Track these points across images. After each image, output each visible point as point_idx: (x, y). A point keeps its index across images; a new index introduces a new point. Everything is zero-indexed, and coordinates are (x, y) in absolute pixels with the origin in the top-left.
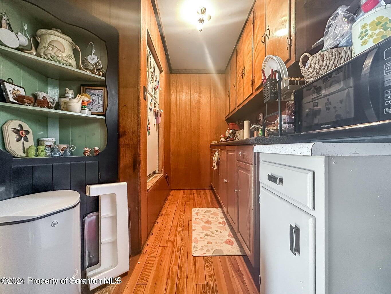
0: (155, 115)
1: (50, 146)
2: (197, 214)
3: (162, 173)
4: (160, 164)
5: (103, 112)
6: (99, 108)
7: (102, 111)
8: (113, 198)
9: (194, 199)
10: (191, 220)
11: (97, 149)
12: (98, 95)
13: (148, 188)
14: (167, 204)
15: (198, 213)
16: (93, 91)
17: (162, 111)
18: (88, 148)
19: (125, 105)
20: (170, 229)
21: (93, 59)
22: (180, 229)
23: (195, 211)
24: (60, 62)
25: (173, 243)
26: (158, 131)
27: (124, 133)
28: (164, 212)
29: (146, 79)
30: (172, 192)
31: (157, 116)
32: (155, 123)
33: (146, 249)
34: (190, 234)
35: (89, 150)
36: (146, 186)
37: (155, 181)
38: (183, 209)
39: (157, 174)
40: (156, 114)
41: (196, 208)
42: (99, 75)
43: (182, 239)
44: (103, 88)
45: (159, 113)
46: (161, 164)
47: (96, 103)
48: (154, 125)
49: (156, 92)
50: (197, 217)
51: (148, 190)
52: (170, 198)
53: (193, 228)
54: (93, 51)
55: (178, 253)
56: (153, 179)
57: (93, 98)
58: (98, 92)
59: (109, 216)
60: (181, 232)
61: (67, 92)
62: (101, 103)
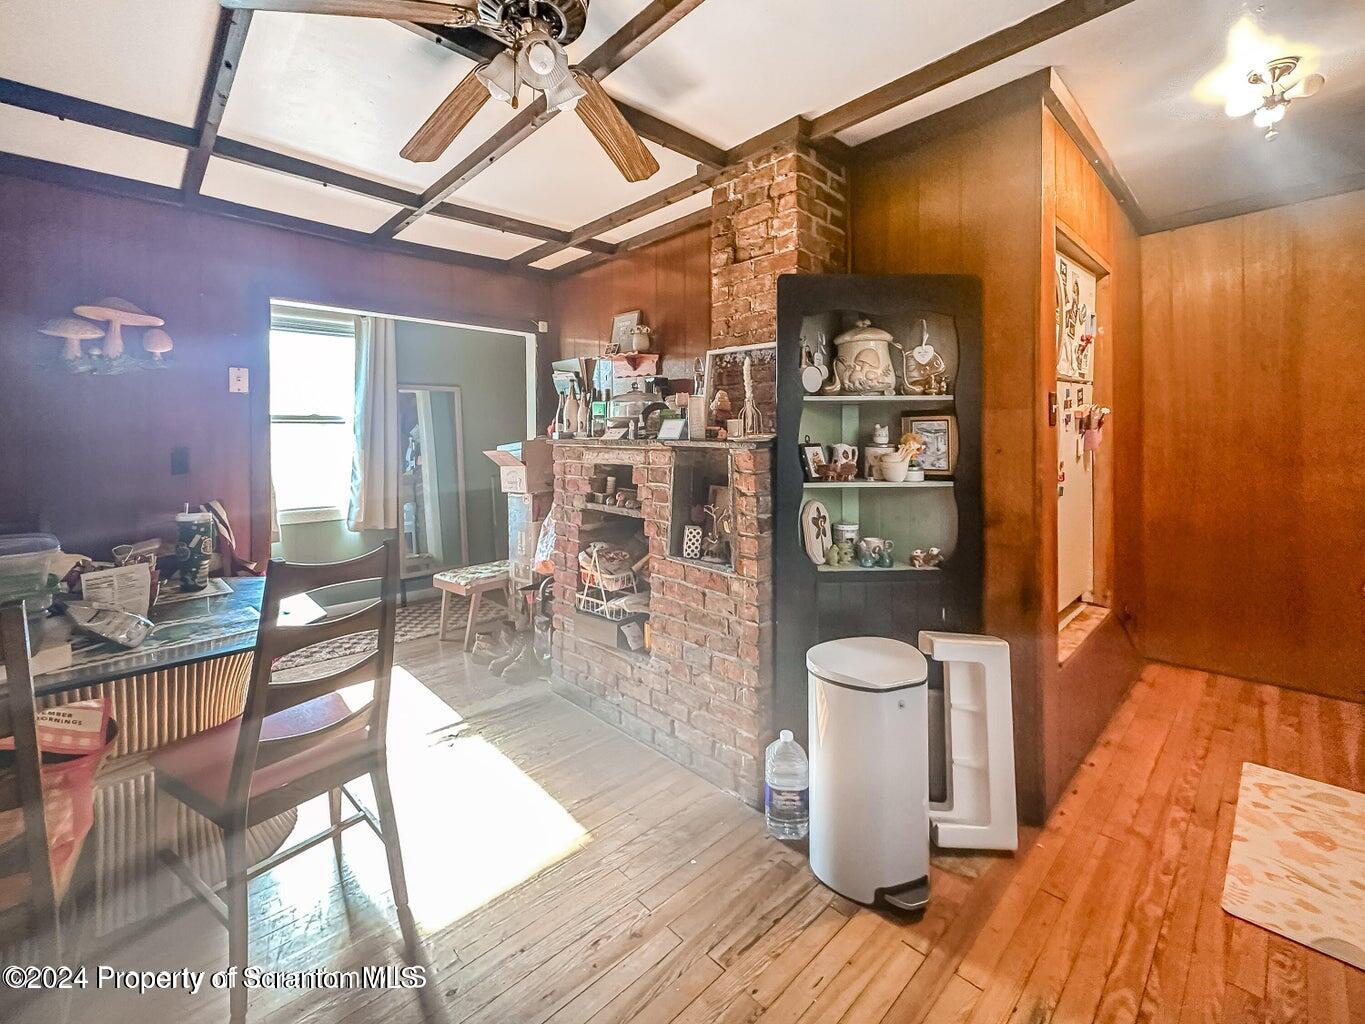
0: (1081, 427)
1: (851, 540)
2: (1265, 789)
3: (1109, 602)
4: (1097, 573)
5: (948, 470)
6: (939, 460)
7: (946, 468)
8: (976, 674)
9: (1260, 723)
10: (1234, 802)
11: (935, 551)
12: (937, 431)
13: (1061, 659)
14: (1127, 713)
15: (1270, 788)
16: (925, 425)
17: (1106, 411)
18: (919, 551)
19: (999, 451)
20: (1140, 801)
21: (924, 353)
22: (1177, 813)
23: (1254, 776)
24: (872, 390)
25: (1149, 844)
26: (1090, 469)
27: (998, 521)
28: (1113, 735)
29: (1054, 349)
30: (1152, 672)
31: (1088, 427)
32: (1081, 452)
33: (1055, 822)
34: (1221, 844)
35: (922, 556)
36: (1055, 651)
37: (1082, 636)
38: (1201, 752)
39: (1089, 604)
40: (1084, 425)
41: (1265, 764)
42: (940, 393)
43: (1184, 847)
44: (948, 417)
45: (1096, 418)
46: (1101, 572)
47: (932, 449)
48: (1078, 458)
49: (1081, 357)
50: (1265, 801)
51: (1060, 665)
52: (1139, 691)
53: (1237, 831)
54: (926, 337)
55: (1167, 879)
56: (1073, 626)
57: (927, 440)
58: (936, 425)
59: (967, 708)
60: (1183, 825)
61: (878, 433)
62: (943, 448)
